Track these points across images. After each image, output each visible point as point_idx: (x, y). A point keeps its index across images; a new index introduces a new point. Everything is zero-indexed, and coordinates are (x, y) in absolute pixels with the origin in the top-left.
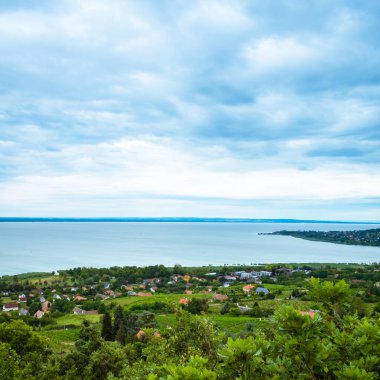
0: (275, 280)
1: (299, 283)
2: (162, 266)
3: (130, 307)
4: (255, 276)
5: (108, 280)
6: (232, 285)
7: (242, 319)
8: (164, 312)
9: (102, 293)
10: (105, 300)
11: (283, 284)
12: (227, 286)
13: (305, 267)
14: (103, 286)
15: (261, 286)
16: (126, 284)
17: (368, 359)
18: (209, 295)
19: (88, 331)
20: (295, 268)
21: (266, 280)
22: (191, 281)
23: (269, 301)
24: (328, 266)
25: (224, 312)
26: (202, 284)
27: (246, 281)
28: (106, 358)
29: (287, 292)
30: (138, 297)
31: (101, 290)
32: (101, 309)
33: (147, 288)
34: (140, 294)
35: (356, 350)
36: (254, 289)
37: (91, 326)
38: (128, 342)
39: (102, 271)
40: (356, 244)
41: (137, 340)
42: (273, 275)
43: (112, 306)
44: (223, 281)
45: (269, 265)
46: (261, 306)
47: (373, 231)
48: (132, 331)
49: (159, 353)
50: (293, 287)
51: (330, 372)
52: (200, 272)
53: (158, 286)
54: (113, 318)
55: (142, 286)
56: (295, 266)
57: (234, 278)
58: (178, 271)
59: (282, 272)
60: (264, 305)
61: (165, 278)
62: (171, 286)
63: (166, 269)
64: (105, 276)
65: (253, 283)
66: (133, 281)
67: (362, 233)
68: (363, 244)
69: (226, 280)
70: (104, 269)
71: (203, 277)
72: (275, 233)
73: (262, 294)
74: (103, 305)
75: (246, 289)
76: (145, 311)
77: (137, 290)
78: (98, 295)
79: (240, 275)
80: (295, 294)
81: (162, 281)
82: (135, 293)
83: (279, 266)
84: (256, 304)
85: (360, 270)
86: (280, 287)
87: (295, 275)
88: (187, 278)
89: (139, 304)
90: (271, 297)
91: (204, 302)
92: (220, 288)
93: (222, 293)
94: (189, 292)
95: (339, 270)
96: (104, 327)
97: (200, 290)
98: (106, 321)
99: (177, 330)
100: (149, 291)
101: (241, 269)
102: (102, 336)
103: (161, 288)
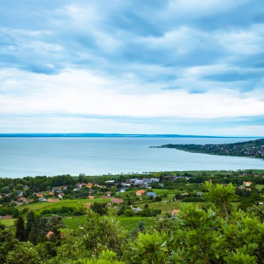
0: (162, 185)
1: (181, 187)
2: (68, 175)
3: (41, 211)
4: (146, 182)
5: (21, 188)
6: (127, 191)
7: (134, 218)
8: (70, 215)
9: (16, 200)
10: (19, 207)
11: (169, 189)
12: (122, 191)
13: (186, 174)
14: (17, 194)
15: (151, 191)
16: (37, 192)
17: (250, 246)
18: (108, 199)
19: (4, 233)
20: (178, 175)
21: (154, 186)
22: (93, 188)
23: (157, 203)
24: (204, 173)
25: (120, 214)
26: (102, 190)
27: (138, 187)
28: (21, 257)
29: (171, 196)
30: (48, 202)
31: (15, 197)
32: (15, 214)
33: (56, 195)
34: (50, 200)
35: (241, 239)
36: (145, 194)
37: (6, 229)
38: (39, 242)
39: (16, 181)
40: (226, 154)
41: (47, 240)
42: (160, 181)
43: (25, 211)
44: (120, 187)
45: (158, 173)
46: (150, 207)
47: (239, 144)
48: (42, 232)
49: (74, 249)
50: (176, 191)
51: (221, 258)
52: (101, 180)
53: (65, 192)
54: (26, 222)
55: (51, 193)
56: (178, 174)
57: (129, 185)
58: (82, 179)
59: (167, 179)
60: (153, 206)
61: (71, 186)
62: (76, 192)
63: (71, 178)
64: (19, 185)
65: (144, 188)
66: (43, 189)
67: (231, 146)
68: (231, 155)
69: (122, 187)
70: (18, 179)
71: (103, 184)
72: (163, 147)
73: (151, 198)
74: (17, 210)
75: (139, 193)
76: (54, 215)
77: (47, 197)
78: (12, 202)
79: (134, 182)
80: (178, 197)
81: (69, 188)
82: (45, 200)
83: (165, 174)
84: (147, 206)
85: (228, 176)
86: (166, 191)
87: (178, 181)
88: (89, 186)
89: (48, 209)
90: (158, 199)
91: (104, 205)
92: (117, 193)
93: (119, 197)
94: (91, 198)
95: (212, 176)
96: (18, 230)
97: (101, 195)
98: (20, 224)
99: (88, 230)
100: (58, 197)
101: (134, 177)
102: (17, 237)
103: (68, 194)
